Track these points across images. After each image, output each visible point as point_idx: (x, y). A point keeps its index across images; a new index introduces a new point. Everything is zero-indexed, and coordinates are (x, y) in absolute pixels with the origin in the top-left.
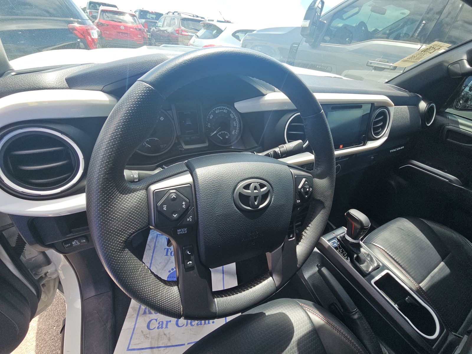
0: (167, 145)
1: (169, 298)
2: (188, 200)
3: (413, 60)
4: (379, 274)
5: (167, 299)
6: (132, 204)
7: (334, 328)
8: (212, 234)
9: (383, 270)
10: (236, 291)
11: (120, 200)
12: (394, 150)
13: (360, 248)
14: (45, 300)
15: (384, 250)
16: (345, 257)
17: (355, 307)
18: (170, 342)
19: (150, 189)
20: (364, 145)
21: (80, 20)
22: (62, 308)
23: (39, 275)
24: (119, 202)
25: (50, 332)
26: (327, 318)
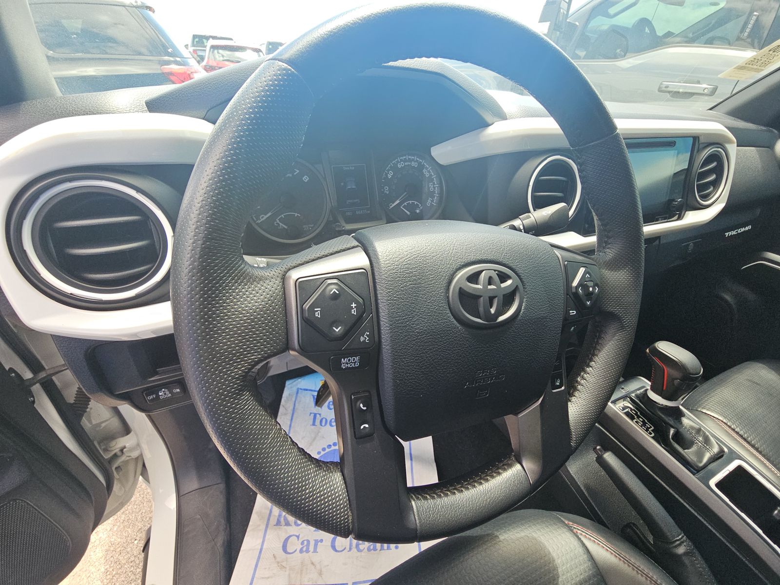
0: (314, 226)
1: (326, 496)
2: (361, 300)
3: (755, 67)
4: (723, 469)
5: (322, 498)
6: (257, 304)
7: (639, 572)
8: (408, 370)
9: (730, 461)
10: (450, 488)
11: (234, 294)
12: (734, 233)
13: (681, 417)
14: (121, 495)
15: (726, 422)
16: (650, 433)
17: (679, 531)
18: (322, 579)
19: (290, 277)
20: (680, 218)
21: (178, 59)
22: (149, 509)
23: (113, 451)
24: (231, 297)
25: (129, 549)
26: (622, 553)
